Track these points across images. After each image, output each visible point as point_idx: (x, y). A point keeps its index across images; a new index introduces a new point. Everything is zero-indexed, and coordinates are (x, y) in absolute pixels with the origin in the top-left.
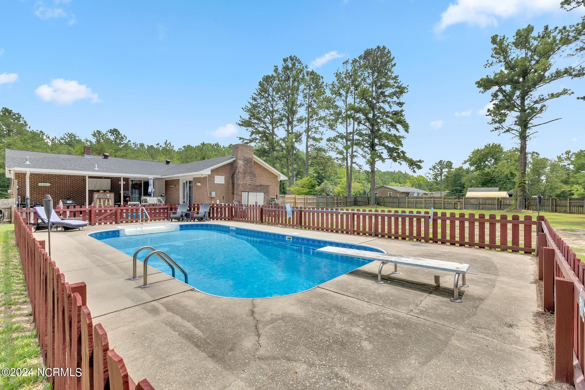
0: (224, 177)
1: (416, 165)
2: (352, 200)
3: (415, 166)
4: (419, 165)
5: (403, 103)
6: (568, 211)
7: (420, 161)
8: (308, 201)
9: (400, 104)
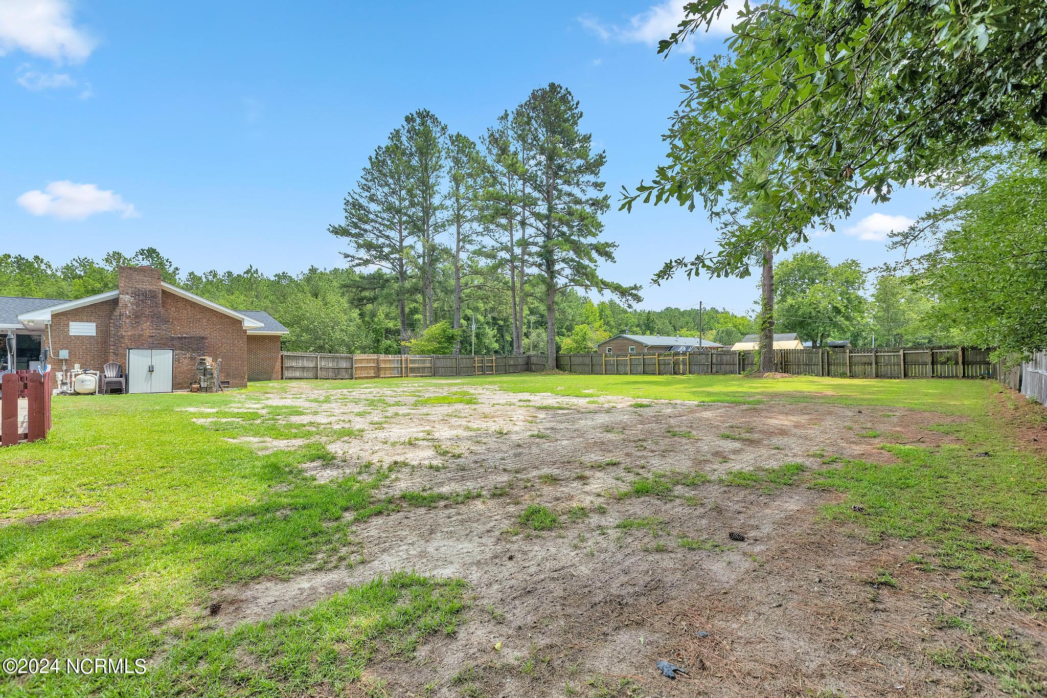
0: (94, 324)
1: (631, 294)
2: (521, 361)
3: (630, 298)
4: (635, 295)
5: (603, 184)
6: (848, 374)
7: (635, 288)
8: (410, 365)
9: (599, 186)
